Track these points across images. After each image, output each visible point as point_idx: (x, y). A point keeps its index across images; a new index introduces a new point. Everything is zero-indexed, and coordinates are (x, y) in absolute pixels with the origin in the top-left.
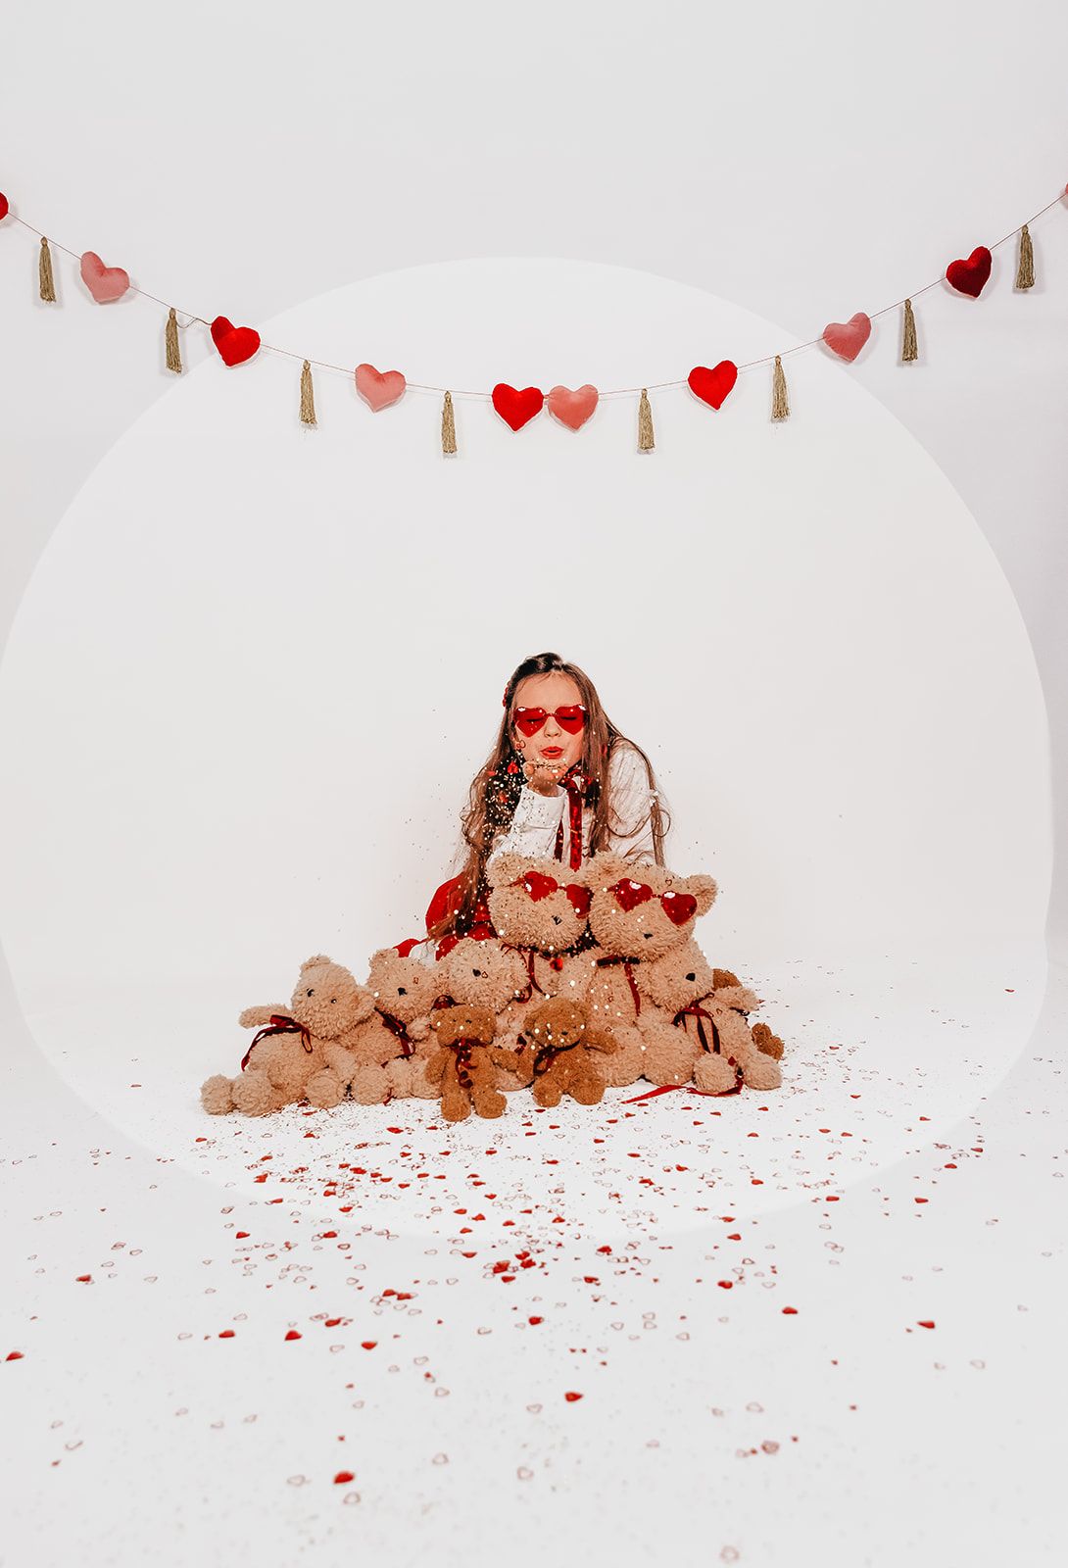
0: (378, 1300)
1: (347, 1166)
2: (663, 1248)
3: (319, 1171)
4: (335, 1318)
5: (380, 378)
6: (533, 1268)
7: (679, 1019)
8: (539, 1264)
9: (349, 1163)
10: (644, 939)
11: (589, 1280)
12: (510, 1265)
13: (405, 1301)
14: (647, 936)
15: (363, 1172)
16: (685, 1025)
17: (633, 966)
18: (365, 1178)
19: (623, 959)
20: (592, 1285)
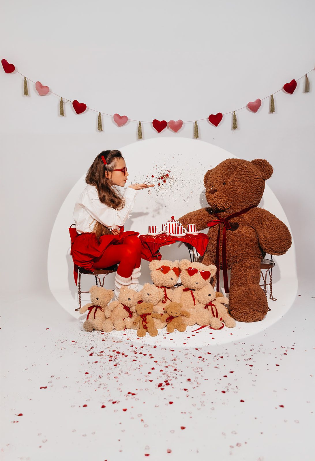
0: (126, 395)
1: (115, 351)
2: (205, 379)
3: (107, 352)
4: (114, 401)
5: (121, 118)
6: (169, 385)
7: (206, 307)
8: (171, 384)
9: (115, 350)
10: (196, 284)
11: (185, 390)
12: (163, 384)
13: (134, 396)
14: (197, 283)
15: (120, 353)
16: (208, 308)
17: (193, 292)
18: (120, 355)
19: (190, 289)
20: (186, 391)
